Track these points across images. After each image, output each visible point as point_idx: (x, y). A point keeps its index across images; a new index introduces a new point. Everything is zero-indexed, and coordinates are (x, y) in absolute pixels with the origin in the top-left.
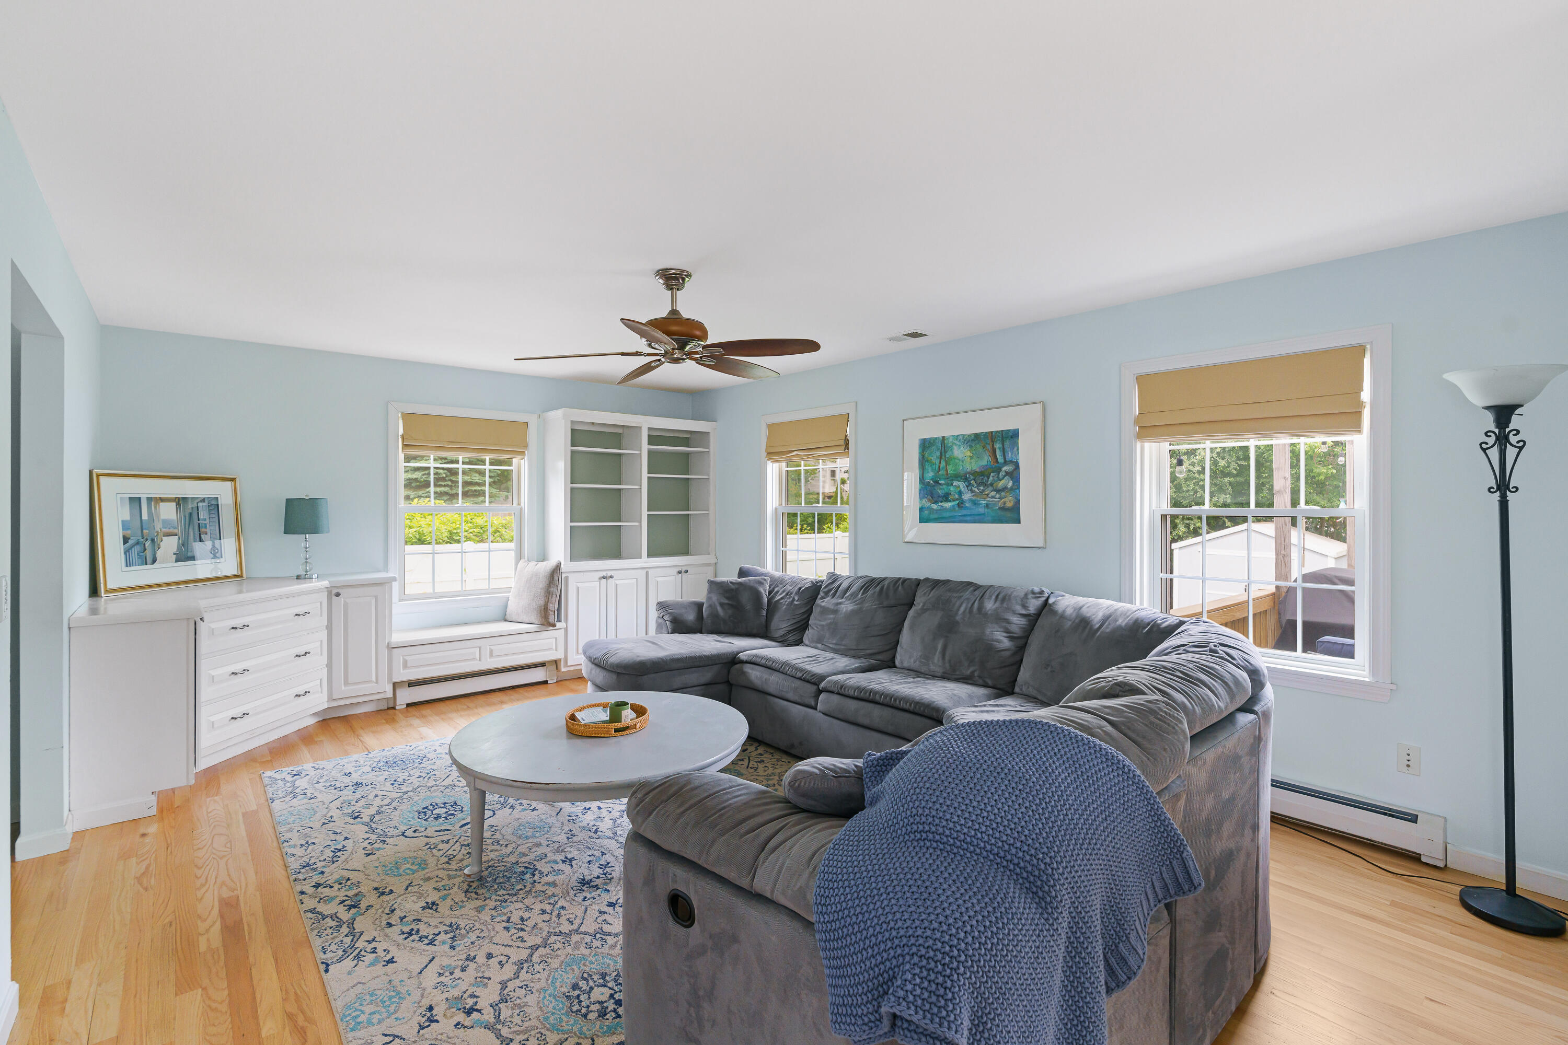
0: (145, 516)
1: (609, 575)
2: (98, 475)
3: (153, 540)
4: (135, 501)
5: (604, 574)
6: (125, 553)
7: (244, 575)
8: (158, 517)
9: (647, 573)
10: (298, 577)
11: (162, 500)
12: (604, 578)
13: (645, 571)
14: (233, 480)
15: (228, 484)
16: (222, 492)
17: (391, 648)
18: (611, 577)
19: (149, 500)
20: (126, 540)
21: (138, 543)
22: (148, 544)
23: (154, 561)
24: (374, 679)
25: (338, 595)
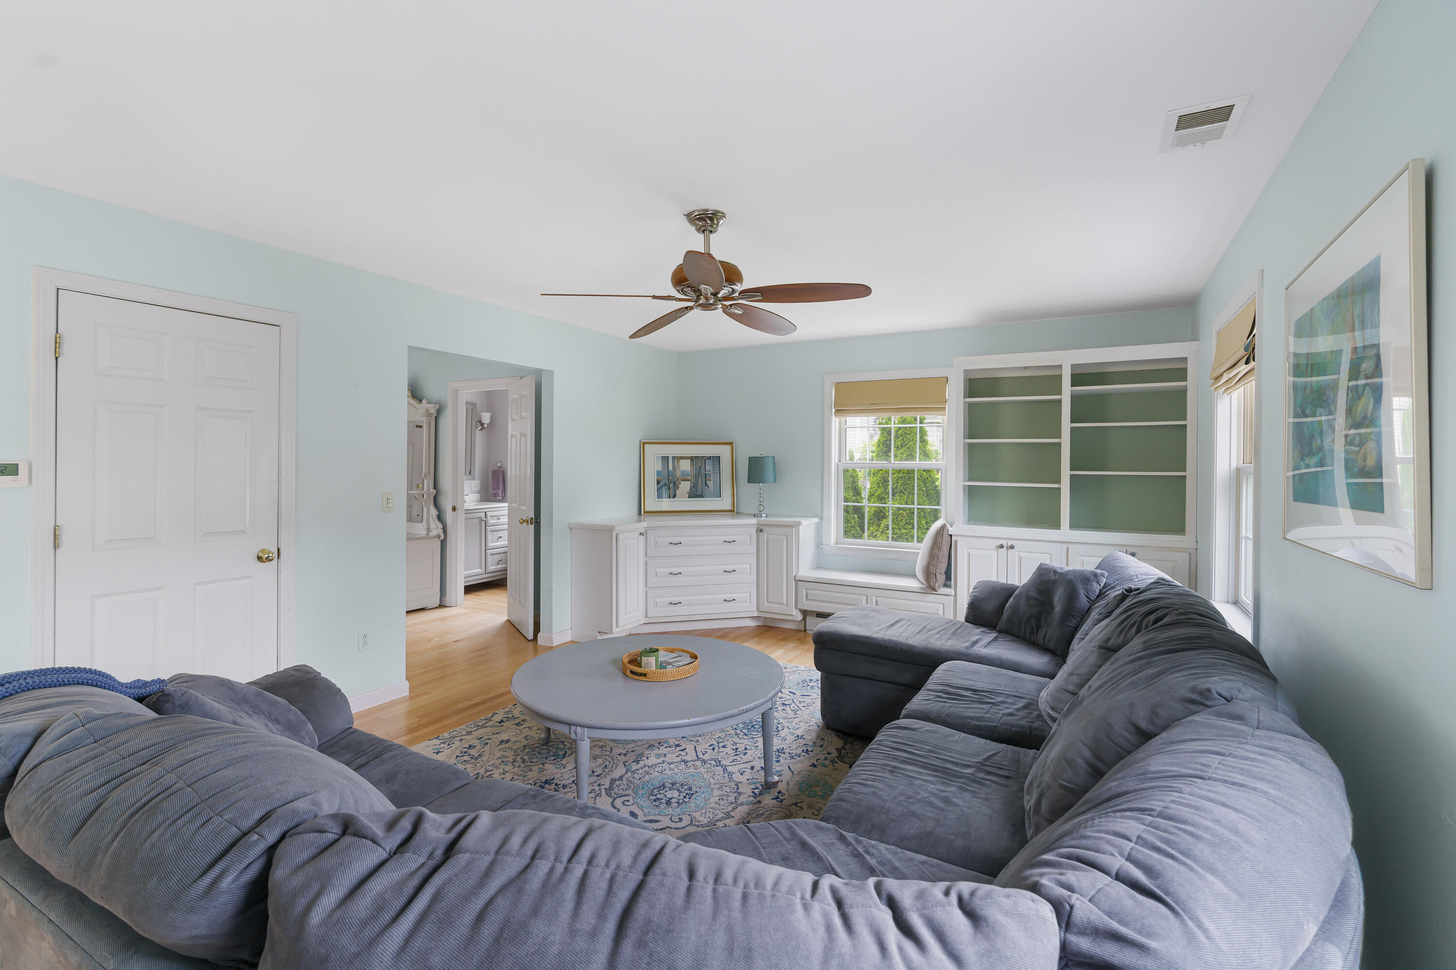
0: (671, 468)
1: (1009, 544)
2: (644, 443)
3: (674, 483)
4: (665, 459)
5: (1004, 543)
6: (657, 490)
7: (736, 511)
8: (679, 468)
9: (1068, 548)
10: (754, 515)
11: (682, 458)
12: (1001, 547)
13: (1065, 546)
14: (731, 444)
15: (729, 447)
16: (724, 452)
17: (797, 581)
18: (1012, 547)
19: (674, 458)
20: (658, 483)
21: (665, 485)
22: (671, 485)
23: (674, 496)
24: (785, 602)
25: (761, 531)
